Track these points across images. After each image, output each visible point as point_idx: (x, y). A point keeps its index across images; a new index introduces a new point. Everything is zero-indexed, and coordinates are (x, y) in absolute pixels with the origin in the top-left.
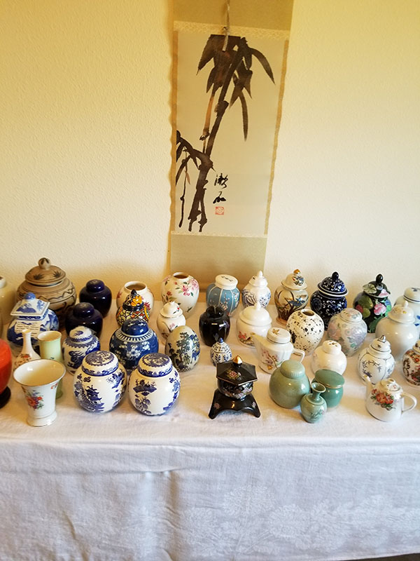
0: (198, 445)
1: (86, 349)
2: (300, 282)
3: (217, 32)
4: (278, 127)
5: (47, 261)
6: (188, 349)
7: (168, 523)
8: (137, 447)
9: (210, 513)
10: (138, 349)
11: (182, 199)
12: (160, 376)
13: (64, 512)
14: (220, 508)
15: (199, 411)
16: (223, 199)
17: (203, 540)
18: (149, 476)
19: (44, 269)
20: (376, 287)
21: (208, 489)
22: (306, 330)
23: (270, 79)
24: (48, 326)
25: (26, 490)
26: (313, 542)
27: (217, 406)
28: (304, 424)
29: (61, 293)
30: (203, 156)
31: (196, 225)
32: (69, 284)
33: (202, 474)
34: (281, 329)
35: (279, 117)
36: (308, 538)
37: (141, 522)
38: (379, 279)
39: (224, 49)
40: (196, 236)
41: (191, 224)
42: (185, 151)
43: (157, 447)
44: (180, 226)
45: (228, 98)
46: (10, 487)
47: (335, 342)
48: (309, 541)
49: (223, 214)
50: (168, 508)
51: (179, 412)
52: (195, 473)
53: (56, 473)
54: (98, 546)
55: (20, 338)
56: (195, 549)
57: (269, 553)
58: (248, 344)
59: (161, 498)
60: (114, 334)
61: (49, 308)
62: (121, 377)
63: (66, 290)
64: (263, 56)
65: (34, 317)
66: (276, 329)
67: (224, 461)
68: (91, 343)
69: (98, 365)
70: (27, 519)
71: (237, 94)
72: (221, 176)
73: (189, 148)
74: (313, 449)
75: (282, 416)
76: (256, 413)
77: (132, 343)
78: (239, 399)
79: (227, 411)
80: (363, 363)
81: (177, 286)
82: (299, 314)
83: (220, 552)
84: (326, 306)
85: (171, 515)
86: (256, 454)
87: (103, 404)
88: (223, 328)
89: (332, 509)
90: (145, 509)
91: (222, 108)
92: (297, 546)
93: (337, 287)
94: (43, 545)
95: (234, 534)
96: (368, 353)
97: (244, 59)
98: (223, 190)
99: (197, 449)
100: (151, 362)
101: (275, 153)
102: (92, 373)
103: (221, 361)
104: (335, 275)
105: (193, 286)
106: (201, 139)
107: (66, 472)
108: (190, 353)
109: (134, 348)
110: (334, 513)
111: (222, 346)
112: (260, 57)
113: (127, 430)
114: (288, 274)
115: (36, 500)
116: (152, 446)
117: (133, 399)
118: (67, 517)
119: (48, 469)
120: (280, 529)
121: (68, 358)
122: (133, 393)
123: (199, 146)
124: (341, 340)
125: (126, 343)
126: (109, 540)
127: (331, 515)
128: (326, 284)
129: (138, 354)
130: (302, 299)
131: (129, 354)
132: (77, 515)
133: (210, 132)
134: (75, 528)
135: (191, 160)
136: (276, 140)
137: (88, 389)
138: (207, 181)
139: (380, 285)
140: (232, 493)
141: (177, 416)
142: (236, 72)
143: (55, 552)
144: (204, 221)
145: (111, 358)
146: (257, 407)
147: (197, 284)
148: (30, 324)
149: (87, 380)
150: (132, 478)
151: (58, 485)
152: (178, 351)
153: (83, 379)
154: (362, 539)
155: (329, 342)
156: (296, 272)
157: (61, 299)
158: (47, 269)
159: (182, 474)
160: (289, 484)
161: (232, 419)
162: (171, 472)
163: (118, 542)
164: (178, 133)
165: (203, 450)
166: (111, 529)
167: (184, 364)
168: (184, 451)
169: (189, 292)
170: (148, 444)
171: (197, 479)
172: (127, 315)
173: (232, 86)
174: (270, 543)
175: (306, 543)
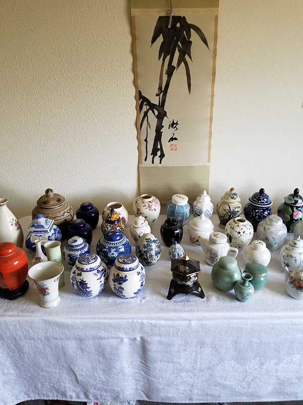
0: (159, 319)
1: (79, 252)
2: (235, 197)
3: (163, 14)
4: (213, 81)
5: (51, 191)
6: (152, 250)
7: (143, 373)
8: (116, 321)
9: (171, 366)
10: (116, 251)
11: (146, 140)
12: (130, 270)
13: (69, 365)
14: (178, 363)
15: (160, 294)
16: (176, 139)
17: (168, 384)
18: (126, 340)
19: (49, 196)
20: (294, 198)
21: (169, 349)
22: (239, 233)
23: (206, 46)
24: (53, 237)
25: (42, 351)
26: (249, 388)
27: (173, 291)
28: (238, 303)
29: (62, 213)
30: (159, 108)
31: (157, 159)
32: (67, 207)
33: (163, 339)
34: (220, 233)
35: (214, 74)
36: (245, 385)
37: (123, 372)
38: (296, 191)
39: (169, 27)
40: (157, 167)
41: (153, 158)
42: (146, 105)
43: (130, 321)
44: (146, 160)
45: (175, 63)
46: (31, 349)
47: (261, 241)
48: (246, 387)
49: (176, 149)
50: (142, 362)
51: (146, 296)
52: (158, 338)
53: (61, 339)
54: (95, 389)
55: (34, 246)
56: (163, 391)
57: (217, 395)
58: (197, 245)
59: (136, 355)
60: (99, 241)
61: (53, 224)
62: (103, 272)
63: (66, 210)
64: (200, 29)
65: (44, 231)
66: (216, 233)
67: (179, 330)
68: (83, 248)
69: (86, 264)
70: (44, 370)
71: (181, 59)
72: (173, 122)
73: (149, 103)
74: (245, 321)
75: (221, 297)
76: (201, 295)
77: (112, 247)
78: (189, 286)
79: (180, 294)
80: (283, 256)
81: (144, 205)
82: (234, 221)
83: (181, 394)
84: (256, 214)
85: (144, 367)
86: (202, 324)
87: (91, 291)
88: (178, 233)
89: (262, 364)
90: (125, 363)
91: (171, 71)
92: (237, 390)
93: (263, 200)
94: (57, 387)
95: (190, 381)
96: (286, 249)
97: (185, 33)
98: (175, 132)
99: (158, 322)
100: (124, 261)
101: (212, 102)
102: (82, 270)
103: (176, 258)
104: (262, 191)
105: (155, 204)
106: (157, 95)
107: (68, 338)
108: (153, 253)
109: (113, 251)
110: (264, 367)
111: (176, 247)
112: (197, 30)
113: (109, 309)
114: (226, 192)
115: (49, 357)
116: (126, 320)
117: (112, 287)
118: (71, 368)
119: (56, 337)
120: (223, 378)
121: (68, 259)
122: (112, 283)
123: (155, 101)
124: (266, 240)
125: (107, 247)
126: (102, 384)
127: (262, 369)
128: (255, 198)
129: (116, 254)
130: (237, 210)
131: (110, 255)
132: (78, 367)
133: (163, 90)
134: (78, 376)
135: (150, 111)
136: (213, 92)
137: (80, 281)
138: (163, 126)
139: (297, 197)
140: (186, 353)
141: (144, 298)
142: (179, 43)
143: (65, 392)
144: (162, 156)
145: (96, 259)
146: (202, 291)
147: (159, 202)
148: (41, 236)
149: (80, 275)
150: (114, 342)
151: (63, 348)
152: (145, 252)
153: (76, 274)
154: (287, 386)
155: (256, 242)
156: (232, 190)
157: (62, 217)
158: (52, 197)
159: (149, 339)
160: (228, 346)
161: (184, 300)
162: (142, 338)
163: (109, 386)
164: (140, 92)
165: (163, 322)
166: (102, 377)
167: (149, 260)
168: (150, 323)
169: (153, 208)
170: (124, 319)
171: (160, 343)
172: (108, 227)
173: (177, 54)
174: (217, 388)
175: (244, 388)
